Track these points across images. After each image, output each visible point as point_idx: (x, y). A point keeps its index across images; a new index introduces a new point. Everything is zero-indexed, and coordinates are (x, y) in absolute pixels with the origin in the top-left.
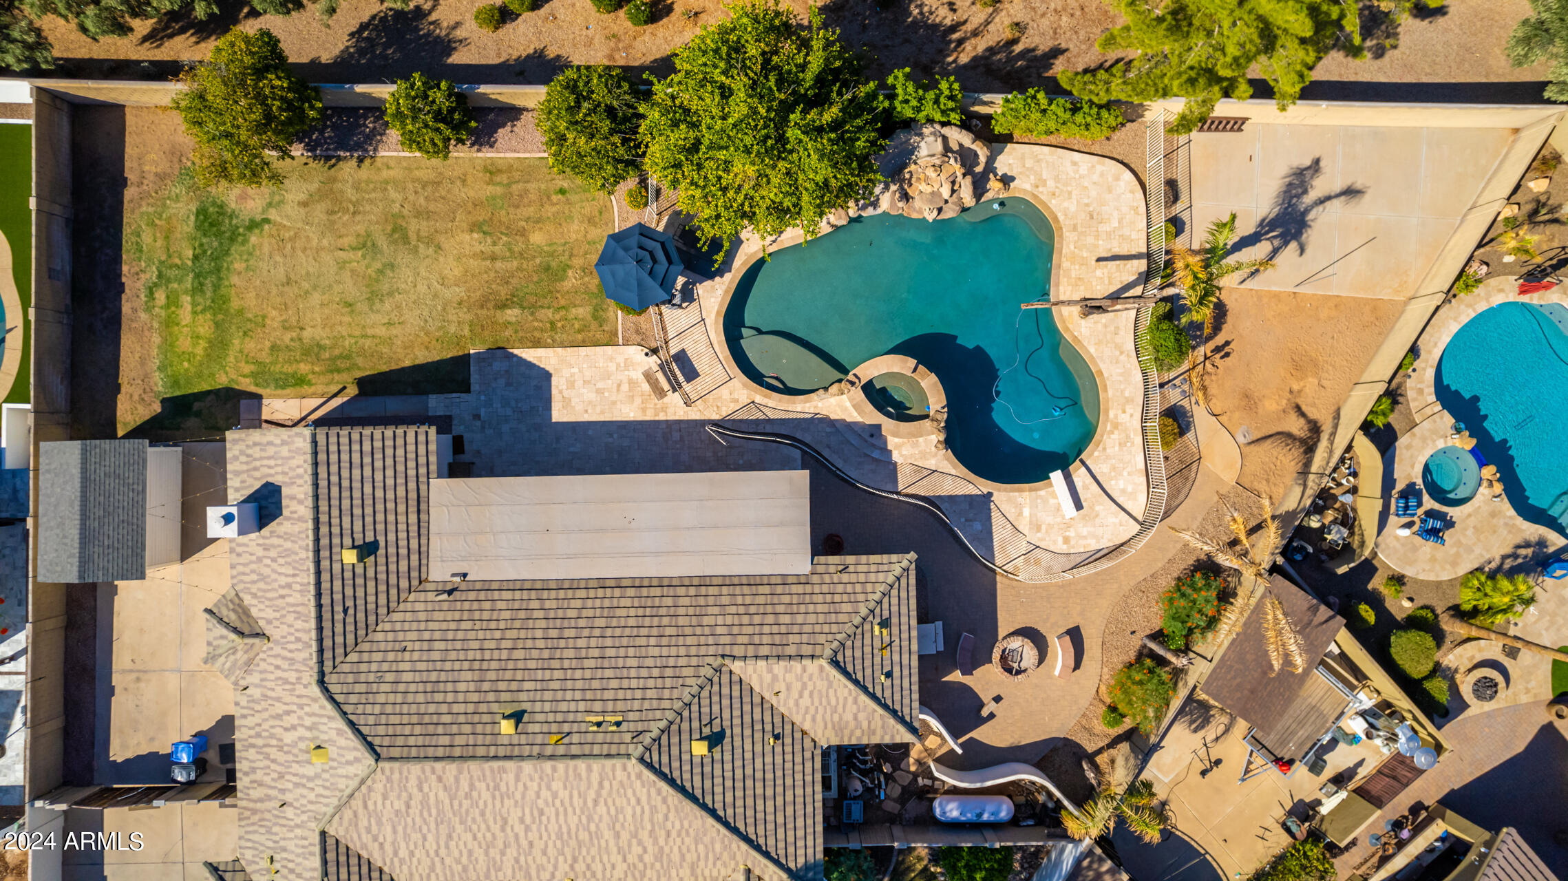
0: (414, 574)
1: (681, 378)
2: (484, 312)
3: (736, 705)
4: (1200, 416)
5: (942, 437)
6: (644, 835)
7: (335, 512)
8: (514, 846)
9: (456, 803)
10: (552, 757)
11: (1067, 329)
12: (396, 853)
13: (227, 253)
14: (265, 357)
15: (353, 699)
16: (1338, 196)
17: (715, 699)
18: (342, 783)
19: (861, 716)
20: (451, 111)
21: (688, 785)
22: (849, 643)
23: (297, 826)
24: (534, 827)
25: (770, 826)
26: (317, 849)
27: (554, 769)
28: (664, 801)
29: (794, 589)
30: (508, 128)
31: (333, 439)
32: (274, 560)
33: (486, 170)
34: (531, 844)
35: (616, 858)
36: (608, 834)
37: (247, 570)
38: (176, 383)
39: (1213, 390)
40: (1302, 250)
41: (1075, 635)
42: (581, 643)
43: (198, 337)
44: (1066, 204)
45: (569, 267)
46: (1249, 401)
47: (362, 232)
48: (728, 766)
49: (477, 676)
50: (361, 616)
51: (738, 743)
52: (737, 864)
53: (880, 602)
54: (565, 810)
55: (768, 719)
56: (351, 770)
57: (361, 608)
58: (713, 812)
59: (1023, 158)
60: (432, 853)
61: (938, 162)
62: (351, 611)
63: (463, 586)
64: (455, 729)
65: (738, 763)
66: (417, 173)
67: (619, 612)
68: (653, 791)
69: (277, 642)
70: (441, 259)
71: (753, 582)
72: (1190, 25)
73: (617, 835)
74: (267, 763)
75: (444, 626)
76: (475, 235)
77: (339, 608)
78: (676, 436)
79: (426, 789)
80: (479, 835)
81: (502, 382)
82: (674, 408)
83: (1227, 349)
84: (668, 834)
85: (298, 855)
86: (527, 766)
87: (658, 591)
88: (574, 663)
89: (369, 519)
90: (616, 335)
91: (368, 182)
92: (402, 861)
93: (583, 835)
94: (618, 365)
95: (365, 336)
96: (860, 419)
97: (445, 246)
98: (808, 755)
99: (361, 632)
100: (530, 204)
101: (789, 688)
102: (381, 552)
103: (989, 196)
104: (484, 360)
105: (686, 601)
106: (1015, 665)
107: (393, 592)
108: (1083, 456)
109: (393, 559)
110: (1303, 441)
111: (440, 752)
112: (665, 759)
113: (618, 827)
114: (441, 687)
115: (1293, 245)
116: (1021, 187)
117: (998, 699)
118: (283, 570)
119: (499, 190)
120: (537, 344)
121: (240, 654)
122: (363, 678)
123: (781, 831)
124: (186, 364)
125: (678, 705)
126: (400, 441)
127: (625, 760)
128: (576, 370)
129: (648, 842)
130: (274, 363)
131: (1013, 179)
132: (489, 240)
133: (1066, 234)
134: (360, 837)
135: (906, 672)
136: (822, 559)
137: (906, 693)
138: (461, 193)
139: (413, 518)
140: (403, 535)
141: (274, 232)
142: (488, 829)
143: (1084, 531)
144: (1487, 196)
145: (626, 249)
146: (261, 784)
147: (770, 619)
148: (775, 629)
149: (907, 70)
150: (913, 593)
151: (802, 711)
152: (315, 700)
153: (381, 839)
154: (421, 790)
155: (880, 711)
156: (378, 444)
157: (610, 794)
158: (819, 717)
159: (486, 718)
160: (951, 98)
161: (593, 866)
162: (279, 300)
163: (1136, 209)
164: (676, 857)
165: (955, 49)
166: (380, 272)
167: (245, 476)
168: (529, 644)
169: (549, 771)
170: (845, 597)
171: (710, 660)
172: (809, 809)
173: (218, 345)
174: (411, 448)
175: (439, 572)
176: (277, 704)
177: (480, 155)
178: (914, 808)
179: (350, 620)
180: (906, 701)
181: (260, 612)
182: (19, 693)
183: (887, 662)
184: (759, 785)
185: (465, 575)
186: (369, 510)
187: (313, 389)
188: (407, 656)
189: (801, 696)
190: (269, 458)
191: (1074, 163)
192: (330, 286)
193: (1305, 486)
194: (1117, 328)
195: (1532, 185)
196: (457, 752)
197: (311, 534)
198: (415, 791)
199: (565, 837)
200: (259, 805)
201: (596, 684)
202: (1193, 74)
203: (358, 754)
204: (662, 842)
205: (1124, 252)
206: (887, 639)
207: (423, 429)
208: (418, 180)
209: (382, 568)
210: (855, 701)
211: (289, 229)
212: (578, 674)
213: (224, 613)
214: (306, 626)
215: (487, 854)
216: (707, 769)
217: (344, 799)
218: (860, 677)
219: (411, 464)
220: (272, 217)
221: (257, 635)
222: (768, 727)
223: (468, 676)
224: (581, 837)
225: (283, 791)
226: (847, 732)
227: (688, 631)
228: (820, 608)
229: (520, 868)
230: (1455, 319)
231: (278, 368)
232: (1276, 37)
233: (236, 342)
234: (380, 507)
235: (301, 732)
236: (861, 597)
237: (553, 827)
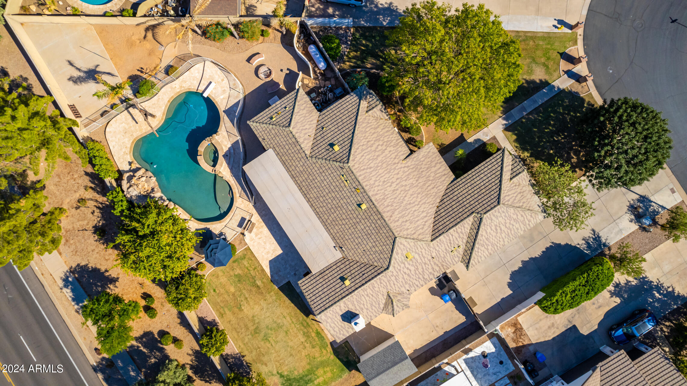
0: (343, 262)
1: (246, 222)
2: (263, 291)
3: (319, 145)
4: (164, 65)
5: (214, 135)
6: (373, 148)
7: (337, 295)
8: (401, 184)
9: (396, 208)
10: (363, 188)
11: (162, 119)
12: (426, 216)
13: (295, 379)
14: (317, 348)
15: (386, 256)
16: (75, 66)
17: (320, 153)
18: (412, 244)
19: (302, 108)
20: (207, 336)
21: (349, 145)
22: (282, 125)
23: (436, 250)
24: (390, 181)
25: (350, 114)
26: (438, 239)
27: (366, 186)
28: (358, 149)
29: (278, 150)
30: (206, 318)
31: (316, 308)
32: (364, 305)
33: (222, 317)
34: (397, 179)
35: (387, 152)
36: (380, 159)
37: (373, 311)
38: (342, 370)
39: (154, 65)
40: (98, 66)
41: (249, 60)
42: (330, 201)
43: (325, 372)
44: (127, 142)
45: (235, 275)
46: (151, 53)
47: (263, 342)
48: (338, 137)
49: (357, 225)
50: (363, 269)
51: (330, 138)
52: (367, 116)
53: (266, 123)
54: (379, 175)
55: (319, 134)
56: (406, 244)
57: (361, 271)
58: (353, 133)
59: (121, 163)
60: (419, 206)
61: (135, 187)
62: (363, 273)
63: (338, 245)
64: (374, 221)
65: (336, 134)
66: (236, 337)
67: (315, 196)
68: (356, 154)
69: (387, 289)
70: (256, 314)
71: (284, 163)
72: (45, 139)
73: (378, 156)
74: (425, 271)
75: (351, 243)
76: (243, 308)
77: (364, 277)
78: (264, 212)
79: (397, 219)
80: (404, 195)
81: (280, 273)
82: (256, 218)
83: (140, 69)
84: (369, 141)
85: (444, 244)
86: (370, 194)
87: (303, 189)
88: (336, 199)
89: (334, 284)
90: (246, 249)
91: (248, 350)
92: (427, 213)
93: (384, 165)
94: (254, 242)
95: (293, 322)
96: (224, 162)
97: (252, 315)
98: (324, 116)
99: (368, 266)
100: (224, 298)
101: (306, 134)
102: (341, 275)
103: (138, 166)
104: (277, 283)
105: (300, 178)
106: (268, 72)
107: (351, 264)
108: (196, 91)
109: (342, 270)
110: (153, 30)
111: (383, 221)
112: (345, 156)
113: (375, 157)
114: (366, 233)
115: (98, 69)
116: (130, 158)
117: (282, 70)
118: (364, 300)
119: (226, 309)
120: (263, 270)
121: (398, 298)
122: (379, 257)
123: (350, 110)
124: (335, 370)
125: (327, 162)
126: (307, 289)
127: (350, 167)
128: (263, 254)
129: (375, 146)
130: (317, 344)
131: (129, 162)
132: (242, 303)
133: (135, 136)
134: (427, 229)
135: (282, 103)
136: (265, 147)
137: (288, 99)
138: (234, 320)
139: (327, 272)
140: (334, 272)
141: (280, 368)
142: (400, 194)
143: (217, 77)
144: (45, 21)
145: (214, 260)
146: (433, 268)
147: (290, 151)
148: (291, 148)
149: (112, 211)
150: (259, 115)
151: (311, 126)
152: (394, 267)
153: (424, 223)
154: (398, 220)
155: (297, 103)
156: (311, 295)
157: (365, 165)
158: (310, 120)
159: (366, 214)
160: (112, 194)
161: (393, 157)
162: (298, 355)
163: (116, 121)
164: (375, 135)
165: (105, 204)
166: (271, 330)
167: (346, 329)
168: (340, 216)
169: (368, 187)
170: (271, 134)
171: (310, 161)
172: (339, 105)
173: (323, 364)
174: (307, 285)
175: (338, 255)
176: (405, 278)
177: (219, 322)
178: (329, 75)
179: (366, 272)
180: (291, 98)
181: (383, 300)
182: (464, 360)
183: (282, 110)
184: (339, 124)
185: (334, 247)
186: (331, 286)
187: (318, 328)
188: (365, 249)
189: (306, 129)
190: (335, 324)
191: (114, 147)
192: (285, 342)
193: (163, 22)
194: (153, 105)
195: (34, 10)
196: (379, 216)
197: (347, 298)
198: (400, 221)
199: (388, 170)
200: (440, 265)
201: (337, 189)
202: (57, 130)
203: (399, 244)
204: (372, 142)
205: (130, 116)
206: (276, 115)
207: (300, 285)
208: (238, 335)
209: (346, 272)
210: (298, 112)
211: (276, 365)
212: (338, 196)
213: (390, 310)
214: (375, 283)
215: (409, 190)
216: (342, 142)
217: (416, 240)
218: (290, 115)
219: (312, 282)
220: (276, 372)
221: (389, 296)
222: (321, 132)
223: (359, 227)
224: (386, 166)
225: (429, 260)
226: (310, 109)
227: (307, 173)
228: (278, 139)
229: (408, 178)
230: (88, 7)
231: (318, 342)
232: (32, 113)
233: (319, 360)
234: (329, 283)
235: (407, 266)
236: (268, 130)
237: (387, 176)
